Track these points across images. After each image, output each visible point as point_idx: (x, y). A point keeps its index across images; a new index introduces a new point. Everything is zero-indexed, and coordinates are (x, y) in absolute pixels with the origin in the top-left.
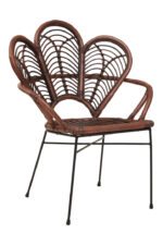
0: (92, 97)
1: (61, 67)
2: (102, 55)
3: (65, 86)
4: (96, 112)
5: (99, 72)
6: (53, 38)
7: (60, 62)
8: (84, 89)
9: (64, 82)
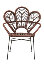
0: (29, 28)
1: (22, 19)
2: (34, 16)
3: (22, 24)
4: (29, 32)
5: (32, 21)
6: (20, 11)
7: (22, 18)
8: (27, 25)
9: (22, 23)
